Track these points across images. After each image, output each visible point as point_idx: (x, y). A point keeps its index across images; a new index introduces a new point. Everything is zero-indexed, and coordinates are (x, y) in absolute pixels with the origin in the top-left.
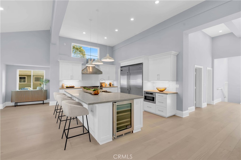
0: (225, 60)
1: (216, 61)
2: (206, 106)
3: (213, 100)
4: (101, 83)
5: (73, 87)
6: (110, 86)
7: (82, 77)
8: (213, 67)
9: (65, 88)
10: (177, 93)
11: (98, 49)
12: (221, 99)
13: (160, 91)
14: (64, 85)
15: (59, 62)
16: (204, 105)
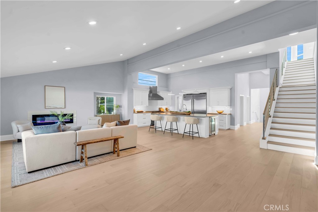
0: (258, 90)
1: (252, 90)
2: (246, 125)
3: (250, 121)
4: (160, 109)
5: (143, 112)
6: (167, 111)
7: (149, 102)
8: (250, 95)
9: (136, 112)
10: (231, 114)
11: (157, 76)
12: (255, 120)
13: (219, 113)
14: (135, 110)
15: (133, 89)
16: (245, 124)
